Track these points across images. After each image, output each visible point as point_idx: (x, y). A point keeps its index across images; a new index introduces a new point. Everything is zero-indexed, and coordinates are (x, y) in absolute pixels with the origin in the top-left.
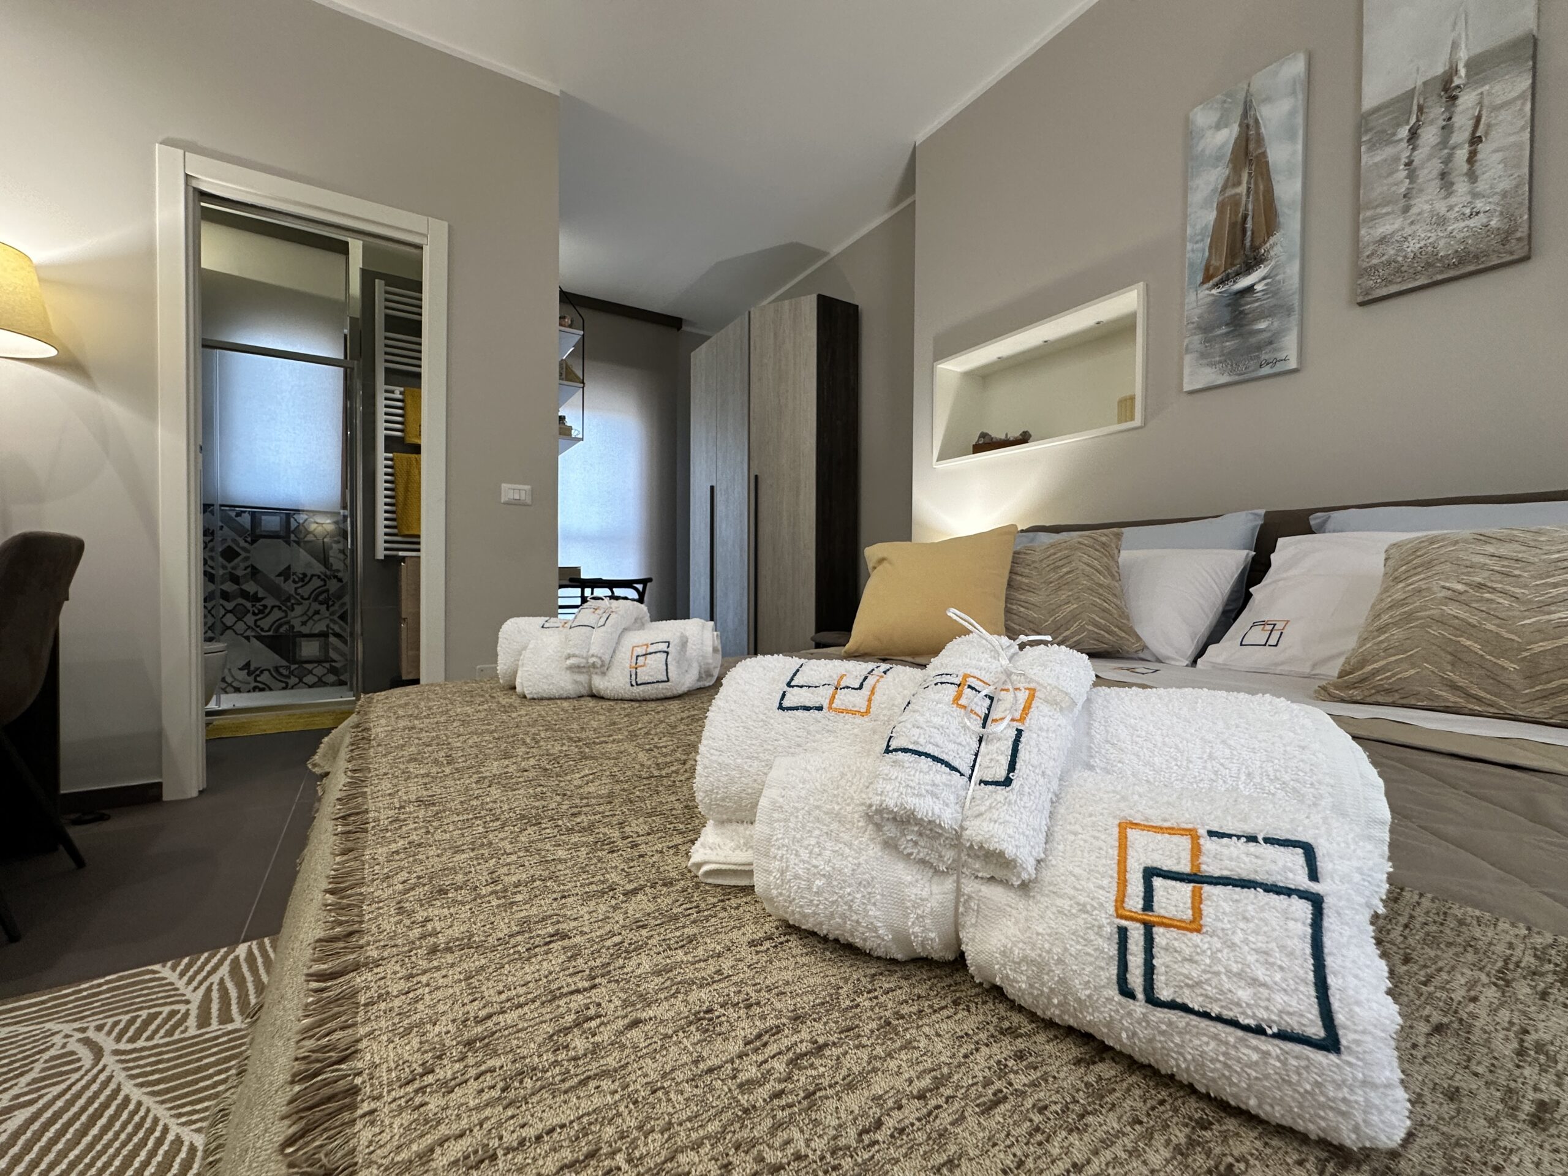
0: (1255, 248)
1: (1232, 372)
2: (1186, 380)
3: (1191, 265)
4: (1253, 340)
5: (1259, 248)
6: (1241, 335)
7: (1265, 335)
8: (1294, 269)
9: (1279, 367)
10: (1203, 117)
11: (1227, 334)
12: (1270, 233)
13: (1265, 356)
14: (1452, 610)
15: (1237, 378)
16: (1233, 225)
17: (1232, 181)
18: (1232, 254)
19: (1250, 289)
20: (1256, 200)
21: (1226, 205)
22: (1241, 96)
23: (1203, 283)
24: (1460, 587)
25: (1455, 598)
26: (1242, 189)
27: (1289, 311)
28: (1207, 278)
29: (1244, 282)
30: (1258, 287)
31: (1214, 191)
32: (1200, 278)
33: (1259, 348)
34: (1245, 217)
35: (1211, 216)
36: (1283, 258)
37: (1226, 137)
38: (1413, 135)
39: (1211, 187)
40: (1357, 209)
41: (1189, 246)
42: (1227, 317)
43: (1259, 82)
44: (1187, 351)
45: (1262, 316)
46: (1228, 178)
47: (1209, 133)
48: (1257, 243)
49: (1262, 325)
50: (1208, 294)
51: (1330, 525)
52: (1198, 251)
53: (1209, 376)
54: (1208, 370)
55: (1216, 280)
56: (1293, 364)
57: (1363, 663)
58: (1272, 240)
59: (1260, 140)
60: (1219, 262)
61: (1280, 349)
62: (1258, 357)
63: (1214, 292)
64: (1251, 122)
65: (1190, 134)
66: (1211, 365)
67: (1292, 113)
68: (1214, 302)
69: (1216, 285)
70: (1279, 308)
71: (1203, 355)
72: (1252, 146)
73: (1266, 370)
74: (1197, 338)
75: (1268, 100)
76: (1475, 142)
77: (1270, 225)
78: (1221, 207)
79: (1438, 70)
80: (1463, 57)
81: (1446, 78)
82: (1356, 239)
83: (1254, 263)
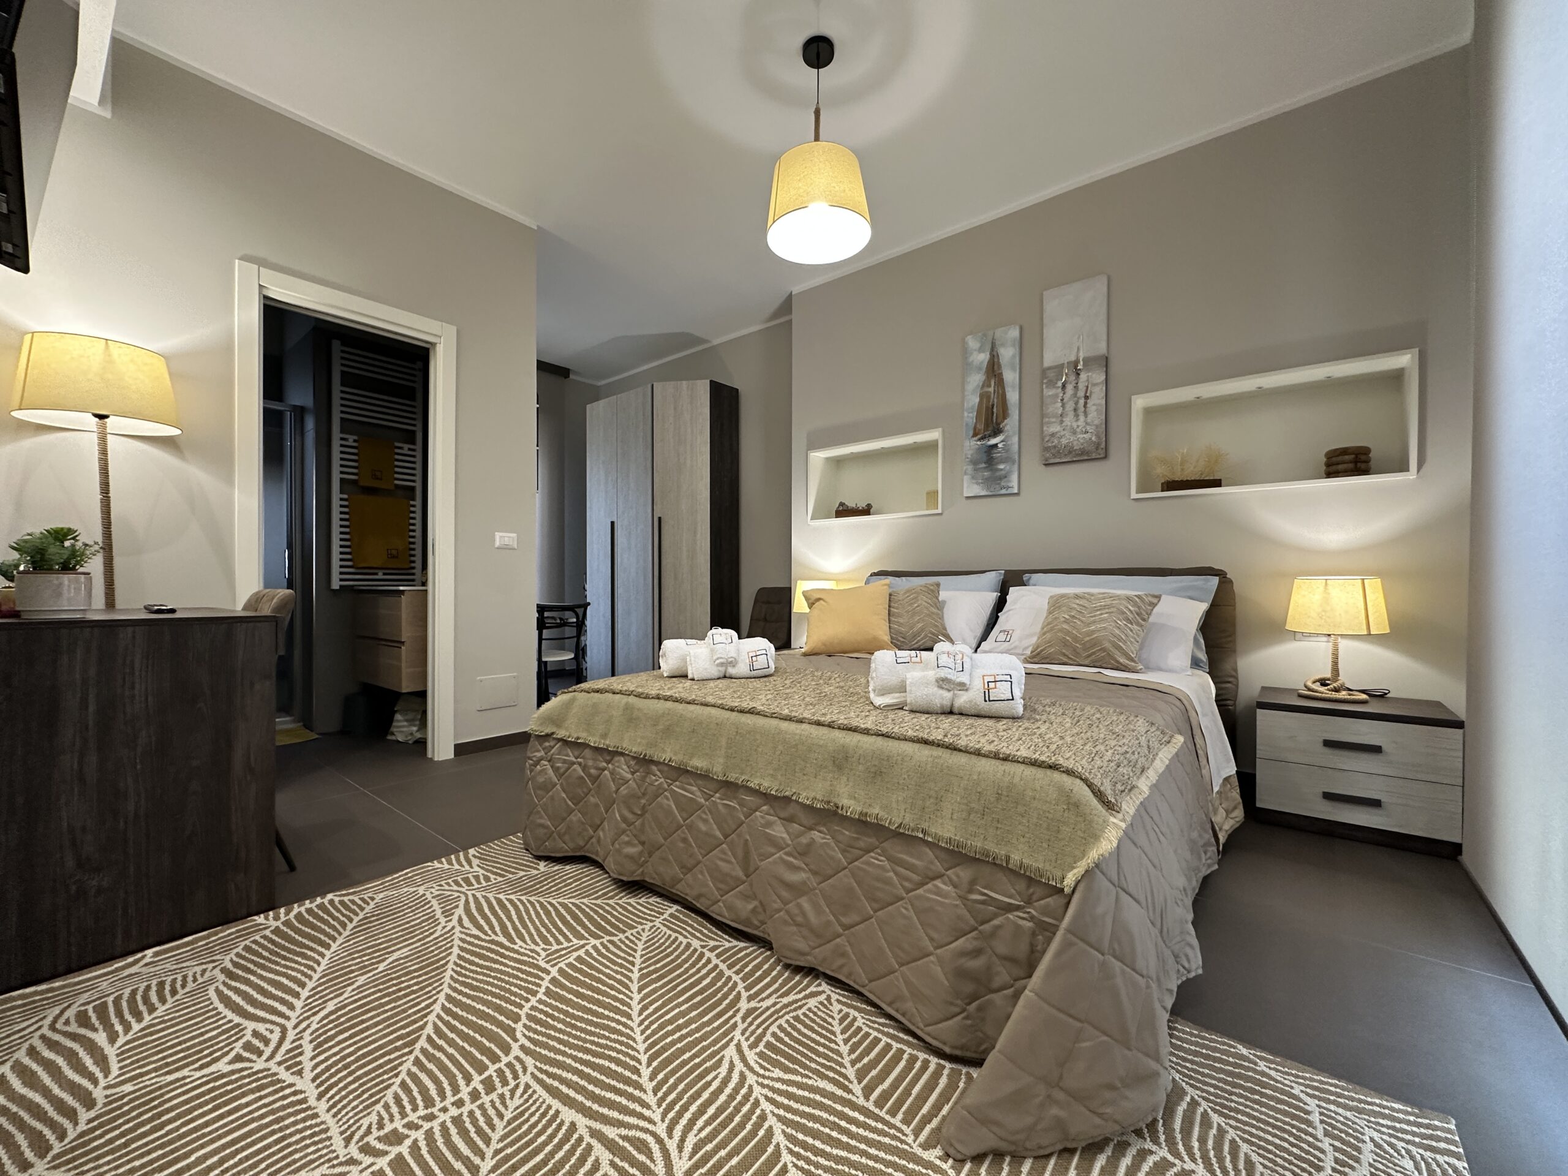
0: (998, 424)
1: (988, 489)
2: (965, 489)
3: (967, 425)
4: (998, 474)
5: (999, 424)
6: (991, 470)
7: (1003, 472)
8: (1016, 439)
9: (1010, 491)
10: (973, 343)
11: (985, 468)
12: (1004, 418)
13: (1003, 484)
14: (1065, 626)
15: (990, 493)
16: (987, 408)
17: (986, 384)
18: (987, 425)
19: (996, 446)
20: (998, 398)
21: (984, 396)
22: (990, 338)
23: (973, 436)
24: (1067, 617)
25: (1066, 621)
26: (991, 389)
27: (1013, 462)
28: (975, 435)
29: (993, 441)
30: (1000, 446)
31: (978, 385)
32: (971, 433)
33: (1000, 478)
34: (993, 405)
35: (977, 400)
36: (1011, 433)
37: (983, 358)
38: (1064, 386)
39: (975, 384)
40: (1043, 416)
41: (966, 414)
42: (985, 459)
43: (999, 333)
44: (966, 473)
45: (1002, 462)
46: (984, 382)
47: (975, 353)
48: (999, 421)
49: (1001, 466)
51: (1031, 582)
52: (970, 417)
53: (977, 490)
54: (976, 486)
55: (979, 436)
56: (1016, 491)
57: (1038, 647)
58: (1006, 421)
59: (999, 365)
60: (981, 427)
61: (1009, 481)
62: (999, 484)
63: (979, 443)
64: (995, 354)
65: (965, 352)
66: (978, 484)
67: (1014, 356)
68: (979, 449)
69: (979, 440)
71: (973, 478)
72: (996, 367)
73: (1004, 491)
74: (970, 468)
75: (1003, 345)
76: (1086, 398)
77: (1005, 414)
78: (981, 396)
79: (1073, 358)
80: (1081, 356)
81: (1076, 363)
82: (1042, 431)
83: (997, 432)
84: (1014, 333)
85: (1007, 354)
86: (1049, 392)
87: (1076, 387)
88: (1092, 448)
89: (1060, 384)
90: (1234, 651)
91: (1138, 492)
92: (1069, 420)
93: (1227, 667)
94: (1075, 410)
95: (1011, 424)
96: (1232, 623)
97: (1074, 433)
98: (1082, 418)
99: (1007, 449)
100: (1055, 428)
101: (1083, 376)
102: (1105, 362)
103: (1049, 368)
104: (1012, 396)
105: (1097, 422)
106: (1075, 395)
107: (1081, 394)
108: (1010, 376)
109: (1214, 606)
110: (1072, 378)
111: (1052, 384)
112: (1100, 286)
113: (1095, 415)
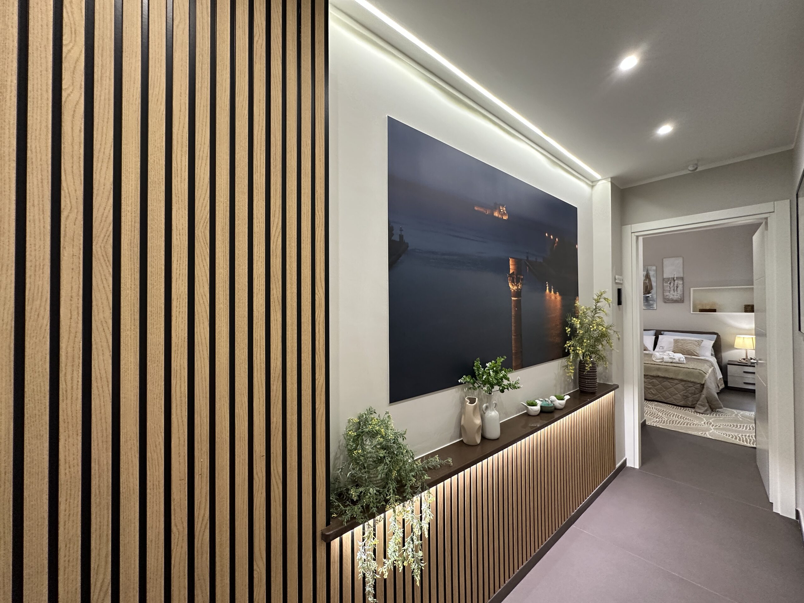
1: (647, 308)
3: (641, 290)
5: (650, 291)
6: (648, 303)
7: (651, 304)
8: (655, 295)
9: (654, 309)
11: (646, 302)
13: (651, 307)
16: (646, 286)
18: (646, 291)
19: (649, 296)
20: (649, 284)
21: (645, 283)
22: (647, 268)
25: (680, 345)
26: (647, 282)
27: (655, 301)
32: (641, 292)
34: (648, 286)
35: (642, 284)
36: (653, 294)
37: (644, 273)
39: (642, 279)
40: (664, 290)
42: (646, 299)
43: (649, 267)
45: (651, 301)
46: (645, 279)
47: (641, 271)
50: (642, 295)
51: (664, 334)
52: (641, 288)
55: (644, 294)
58: (652, 291)
59: (650, 276)
60: (644, 291)
61: (654, 306)
64: (648, 272)
66: (643, 306)
67: (654, 274)
68: (644, 297)
70: (653, 300)
72: (648, 276)
73: (652, 309)
75: (651, 270)
76: (677, 287)
77: (652, 288)
79: (673, 277)
80: (675, 276)
81: (674, 278)
82: (663, 295)
83: (649, 293)
84: (654, 268)
85: (652, 273)
86: (665, 284)
87: (674, 284)
88: (679, 300)
89: (669, 283)
90: (721, 352)
91: (693, 312)
92: (672, 292)
93: (719, 355)
94: (674, 290)
95: (654, 291)
96: (720, 346)
97: (673, 295)
98: (676, 292)
99: (652, 297)
100: (668, 294)
101: (676, 281)
102: (682, 279)
103: (665, 278)
104: (654, 284)
105: (680, 293)
106: (674, 286)
108: (653, 279)
109: (716, 341)
110: (673, 281)
111: (666, 282)
112: (680, 260)
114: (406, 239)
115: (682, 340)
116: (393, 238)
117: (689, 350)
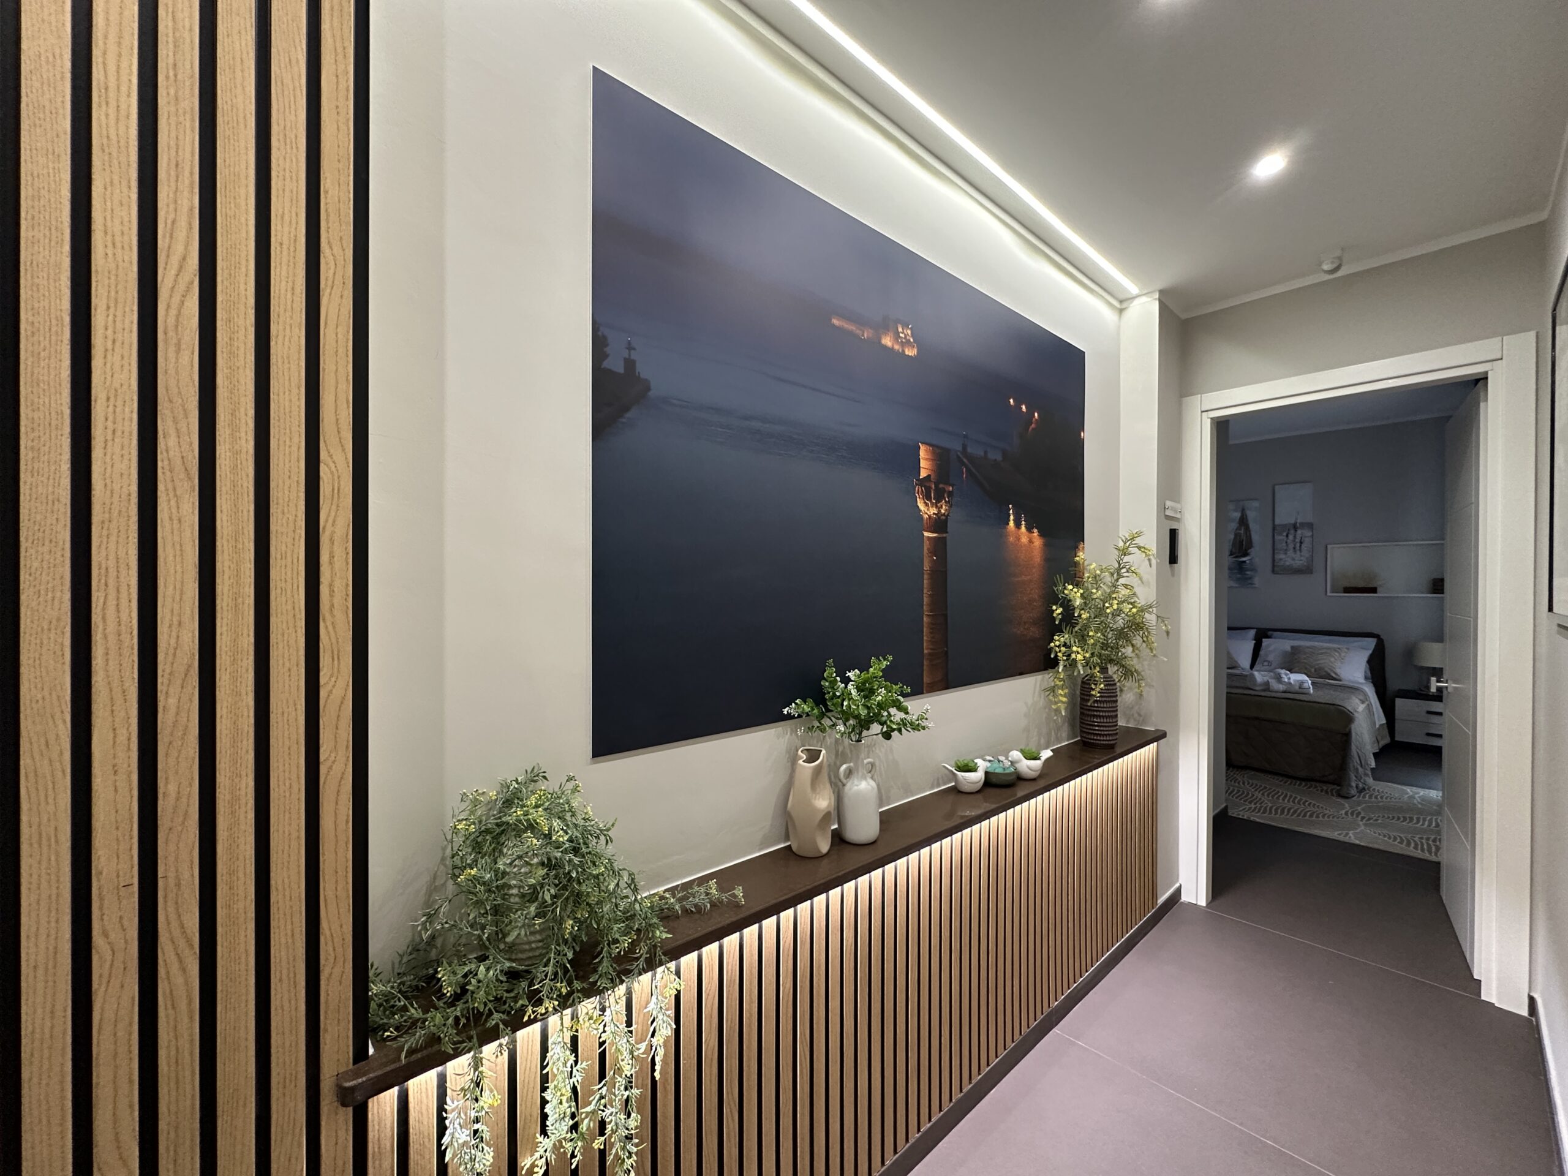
0: (1246, 550)
1: (1239, 584)
4: (1245, 576)
6: (1242, 574)
7: (1249, 576)
8: (1257, 560)
9: (1253, 586)
10: (1230, 506)
11: (1238, 573)
12: (1250, 548)
13: (1248, 582)
15: (1241, 586)
16: (1239, 541)
17: (1238, 529)
18: (1239, 550)
19: (1244, 562)
20: (1246, 535)
26: (1242, 532)
27: (1256, 571)
28: (1231, 555)
29: (1244, 559)
30: (1247, 562)
31: (1233, 529)
33: (1247, 579)
34: (1243, 540)
35: (1233, 536)
36: (1254, 556)
37: (1238, 515)
38: (1287, 536)
40: (1274, 549)
42: (1238, 567)
43: (1247, 503)
45: (1248, 570)
47: (1231, 511)
49: (1248, 573)
50: (1232, 559)
51: (1275, 636)
52: (1228, 545)
53: (1232, 583)
55: (1234, 556)
56: (1257, 586)
58: (1251, 550)
59: (1247, 520)
60: (1235, 550)
61: (1254, 581)
64: (1244, 513)
66: (1233, 580)
67: (1256, 517)
68: (1233, 562)
69: (1235, 558)
70: (1254, 570)
71: (1230, 577)
72: (1245, 520)
73: (1249, 586)
74: (1228, 572)
75: (1249, 510)
76: (1301, 543)
77: (1250, 544)
78: (1236, 535)
79: (1293, 522)
80: (1298, 521)
81: (1295, 525)
82: (1274, 558)
83: (1246, 554)
84: (1257, 504)
85: (1251, 515)
86: (1277, 537)
87: (1295, 537)
88: (1304, 568)
89: (1285, 534)
90: (1384, 671)
91: (1332, 592)
92: (1290, 553)
93: (1382, 679)
94: (1294, 548)
95: (1254, 551)
96: (1384, 658)
97: (1293, 559)
98: (1298, 552)
99: (1251, 563)
100: (1282, 556)
101: (1299, 532)
102: (1310, 526)
103: (1279, 525)
104: (1255, 537)
105: (1307, 556)
106: (1294, 541)
107: (1298, 540)
108: (1252, 526)
109: (1375, 650)
110: (1292, 531)
111: (1280, 534)
112: (1308, 490)
113: (1305, 553)
114: (644, 370)
115: (1308, 647)
116: (606, 364)
117: (1321, 669)
